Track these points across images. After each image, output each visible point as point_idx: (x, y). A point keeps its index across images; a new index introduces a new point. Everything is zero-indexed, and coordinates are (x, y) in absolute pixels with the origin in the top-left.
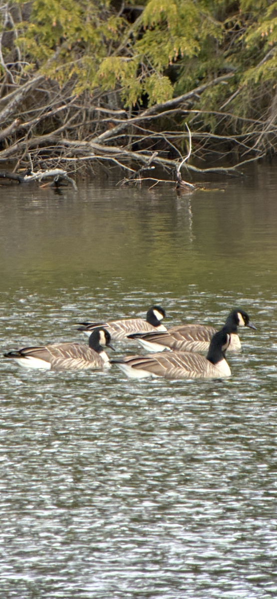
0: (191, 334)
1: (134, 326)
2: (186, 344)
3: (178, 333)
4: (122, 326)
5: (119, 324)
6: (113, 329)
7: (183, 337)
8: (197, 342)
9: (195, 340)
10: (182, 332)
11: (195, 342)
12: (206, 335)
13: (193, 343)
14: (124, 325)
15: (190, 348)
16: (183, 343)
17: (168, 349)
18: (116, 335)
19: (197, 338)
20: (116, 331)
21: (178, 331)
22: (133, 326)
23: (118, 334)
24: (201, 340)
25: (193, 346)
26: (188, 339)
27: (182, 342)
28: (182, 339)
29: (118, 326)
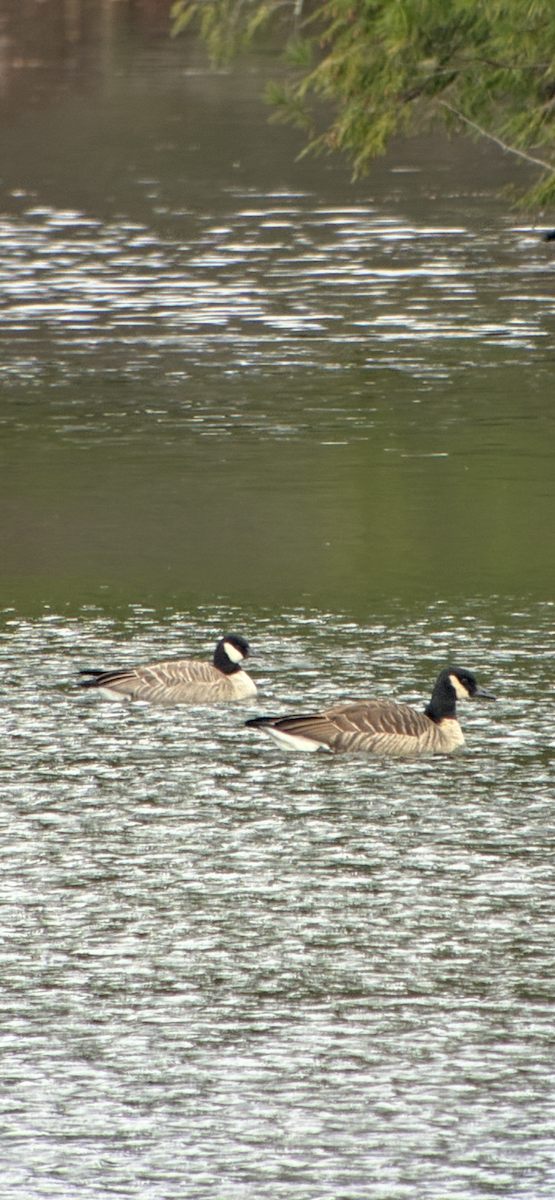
0: (369, 718)
1: (184, 673)
2: (360, 737)
3: (344, 715)
4: (161, 675)
5: (155, 670)
6: (144, 680)
7: (354, 725)
8: (382, 734)
9: (378, 730)
10: (351, 715)
11: (377, 735)
12: (398, 721)
13: (374, 736)
14: (165, 672)
15: (368, 746)
16: (355, 736)
17: (326, 747)
18: (149, 692)
19: (381, 727)
20: (148, 685)
21: (342, 713)
22: (181, 674)
23: (153, 689)
24: (389, 730)
25: (375, 742)
26: (364, 729)
27: (352, 734)
28: (352, 729)
29: (154, 674)
